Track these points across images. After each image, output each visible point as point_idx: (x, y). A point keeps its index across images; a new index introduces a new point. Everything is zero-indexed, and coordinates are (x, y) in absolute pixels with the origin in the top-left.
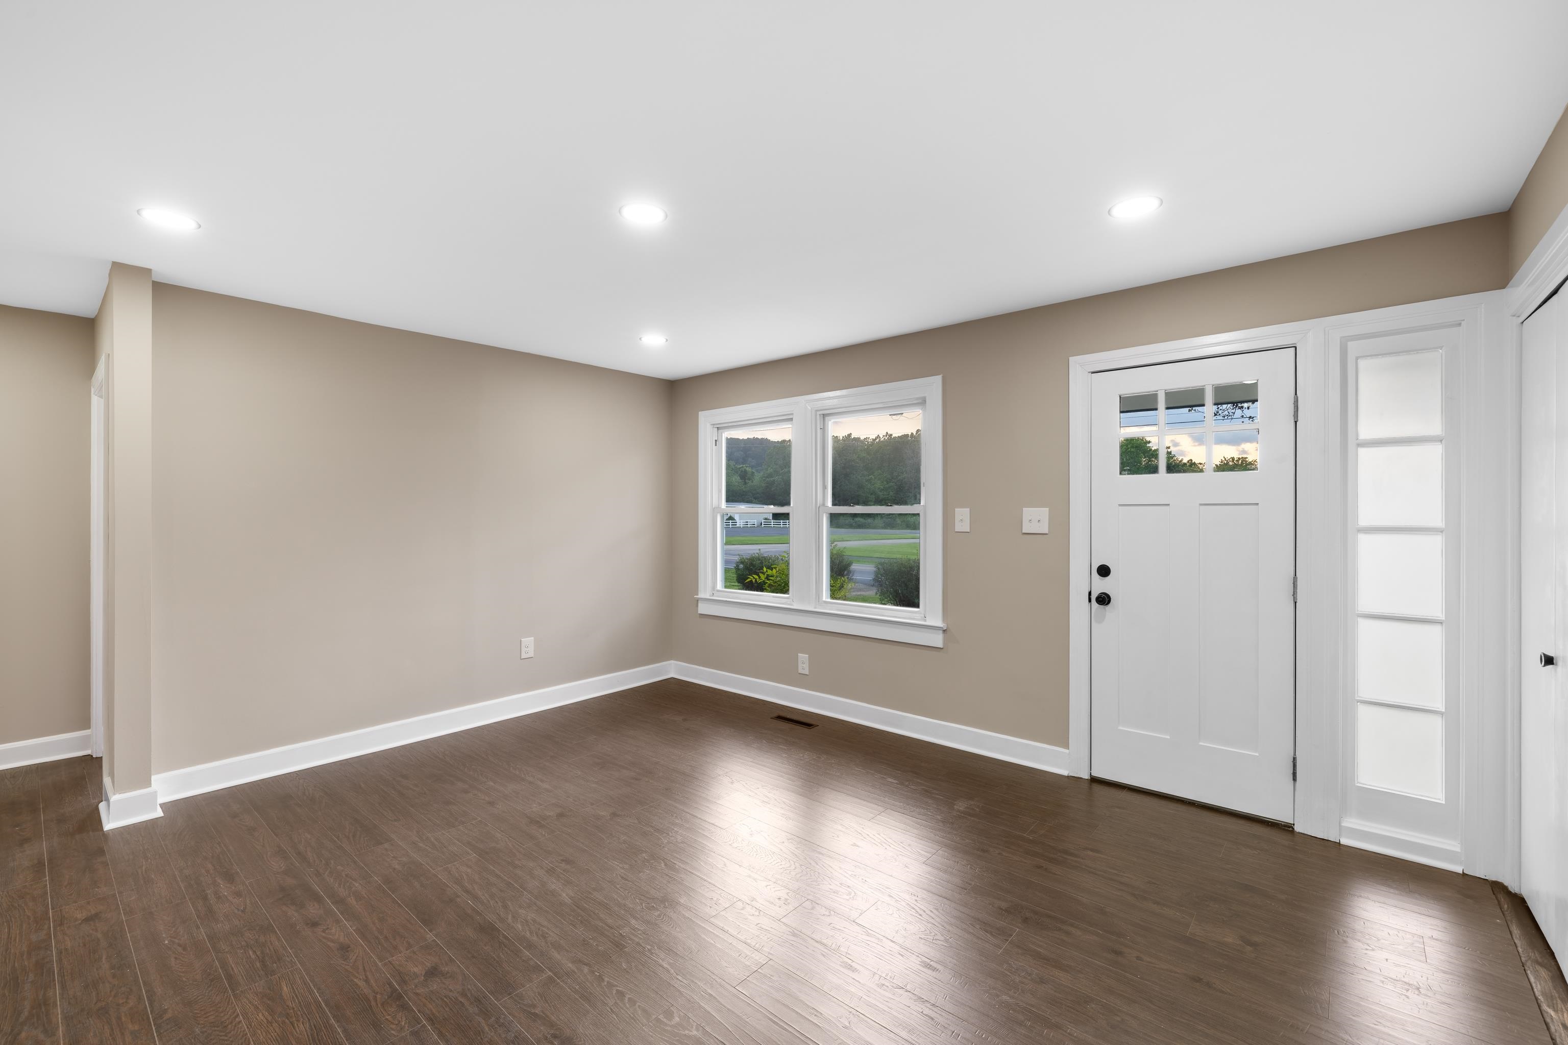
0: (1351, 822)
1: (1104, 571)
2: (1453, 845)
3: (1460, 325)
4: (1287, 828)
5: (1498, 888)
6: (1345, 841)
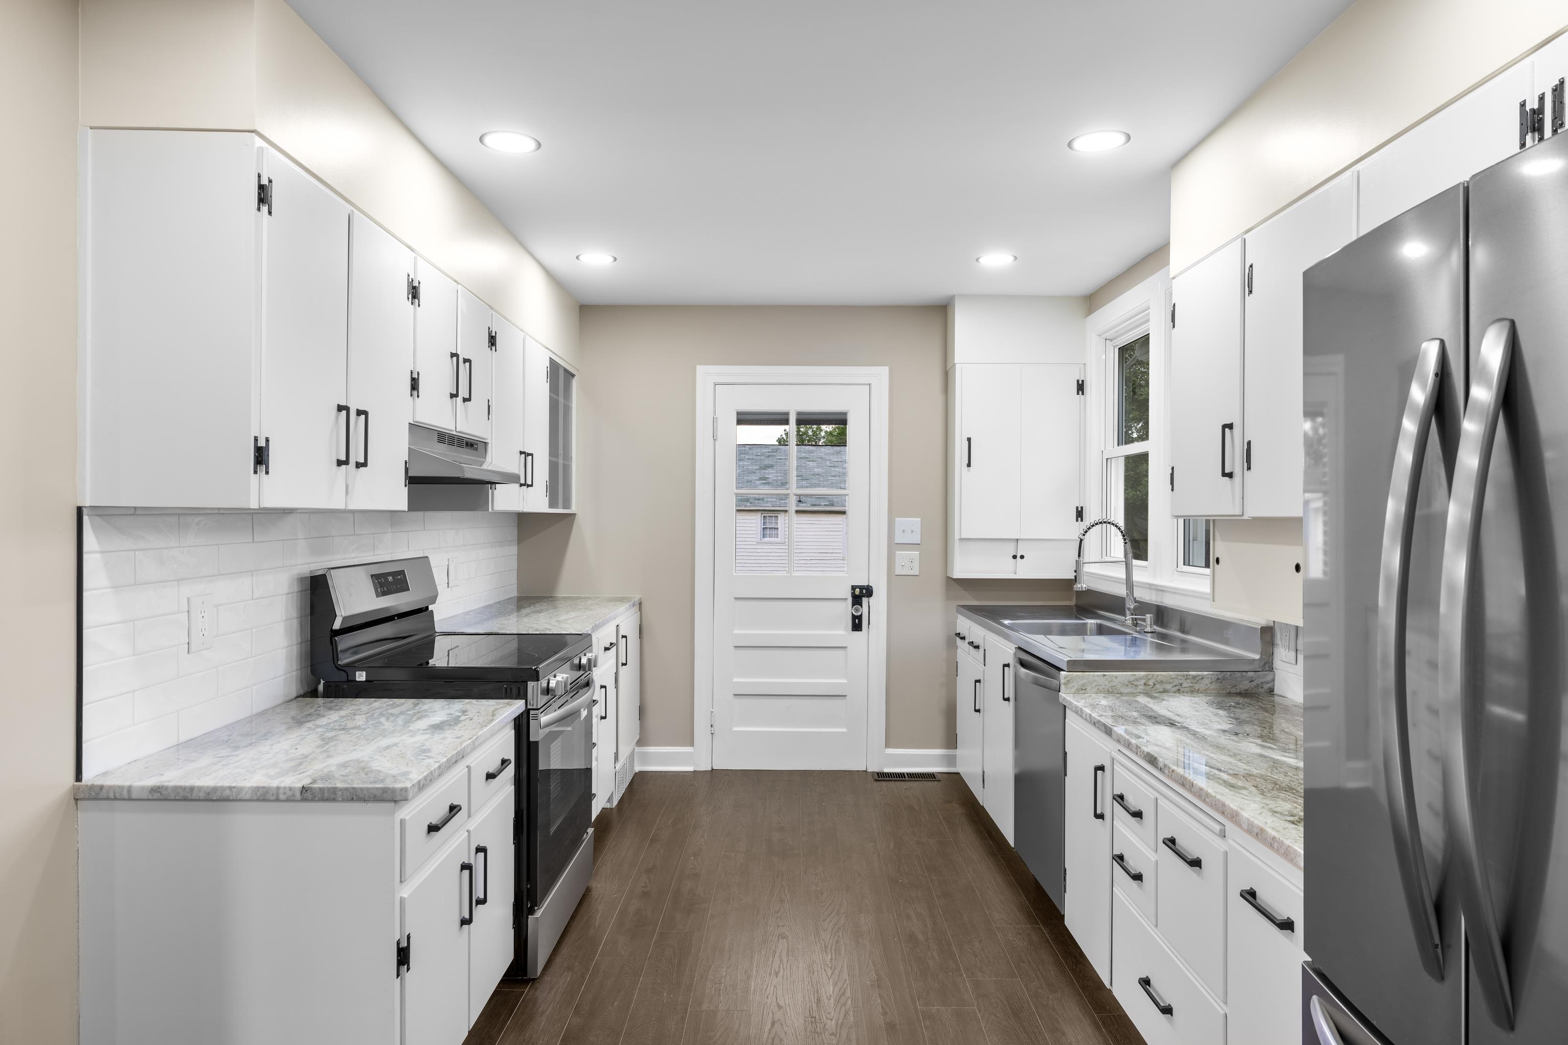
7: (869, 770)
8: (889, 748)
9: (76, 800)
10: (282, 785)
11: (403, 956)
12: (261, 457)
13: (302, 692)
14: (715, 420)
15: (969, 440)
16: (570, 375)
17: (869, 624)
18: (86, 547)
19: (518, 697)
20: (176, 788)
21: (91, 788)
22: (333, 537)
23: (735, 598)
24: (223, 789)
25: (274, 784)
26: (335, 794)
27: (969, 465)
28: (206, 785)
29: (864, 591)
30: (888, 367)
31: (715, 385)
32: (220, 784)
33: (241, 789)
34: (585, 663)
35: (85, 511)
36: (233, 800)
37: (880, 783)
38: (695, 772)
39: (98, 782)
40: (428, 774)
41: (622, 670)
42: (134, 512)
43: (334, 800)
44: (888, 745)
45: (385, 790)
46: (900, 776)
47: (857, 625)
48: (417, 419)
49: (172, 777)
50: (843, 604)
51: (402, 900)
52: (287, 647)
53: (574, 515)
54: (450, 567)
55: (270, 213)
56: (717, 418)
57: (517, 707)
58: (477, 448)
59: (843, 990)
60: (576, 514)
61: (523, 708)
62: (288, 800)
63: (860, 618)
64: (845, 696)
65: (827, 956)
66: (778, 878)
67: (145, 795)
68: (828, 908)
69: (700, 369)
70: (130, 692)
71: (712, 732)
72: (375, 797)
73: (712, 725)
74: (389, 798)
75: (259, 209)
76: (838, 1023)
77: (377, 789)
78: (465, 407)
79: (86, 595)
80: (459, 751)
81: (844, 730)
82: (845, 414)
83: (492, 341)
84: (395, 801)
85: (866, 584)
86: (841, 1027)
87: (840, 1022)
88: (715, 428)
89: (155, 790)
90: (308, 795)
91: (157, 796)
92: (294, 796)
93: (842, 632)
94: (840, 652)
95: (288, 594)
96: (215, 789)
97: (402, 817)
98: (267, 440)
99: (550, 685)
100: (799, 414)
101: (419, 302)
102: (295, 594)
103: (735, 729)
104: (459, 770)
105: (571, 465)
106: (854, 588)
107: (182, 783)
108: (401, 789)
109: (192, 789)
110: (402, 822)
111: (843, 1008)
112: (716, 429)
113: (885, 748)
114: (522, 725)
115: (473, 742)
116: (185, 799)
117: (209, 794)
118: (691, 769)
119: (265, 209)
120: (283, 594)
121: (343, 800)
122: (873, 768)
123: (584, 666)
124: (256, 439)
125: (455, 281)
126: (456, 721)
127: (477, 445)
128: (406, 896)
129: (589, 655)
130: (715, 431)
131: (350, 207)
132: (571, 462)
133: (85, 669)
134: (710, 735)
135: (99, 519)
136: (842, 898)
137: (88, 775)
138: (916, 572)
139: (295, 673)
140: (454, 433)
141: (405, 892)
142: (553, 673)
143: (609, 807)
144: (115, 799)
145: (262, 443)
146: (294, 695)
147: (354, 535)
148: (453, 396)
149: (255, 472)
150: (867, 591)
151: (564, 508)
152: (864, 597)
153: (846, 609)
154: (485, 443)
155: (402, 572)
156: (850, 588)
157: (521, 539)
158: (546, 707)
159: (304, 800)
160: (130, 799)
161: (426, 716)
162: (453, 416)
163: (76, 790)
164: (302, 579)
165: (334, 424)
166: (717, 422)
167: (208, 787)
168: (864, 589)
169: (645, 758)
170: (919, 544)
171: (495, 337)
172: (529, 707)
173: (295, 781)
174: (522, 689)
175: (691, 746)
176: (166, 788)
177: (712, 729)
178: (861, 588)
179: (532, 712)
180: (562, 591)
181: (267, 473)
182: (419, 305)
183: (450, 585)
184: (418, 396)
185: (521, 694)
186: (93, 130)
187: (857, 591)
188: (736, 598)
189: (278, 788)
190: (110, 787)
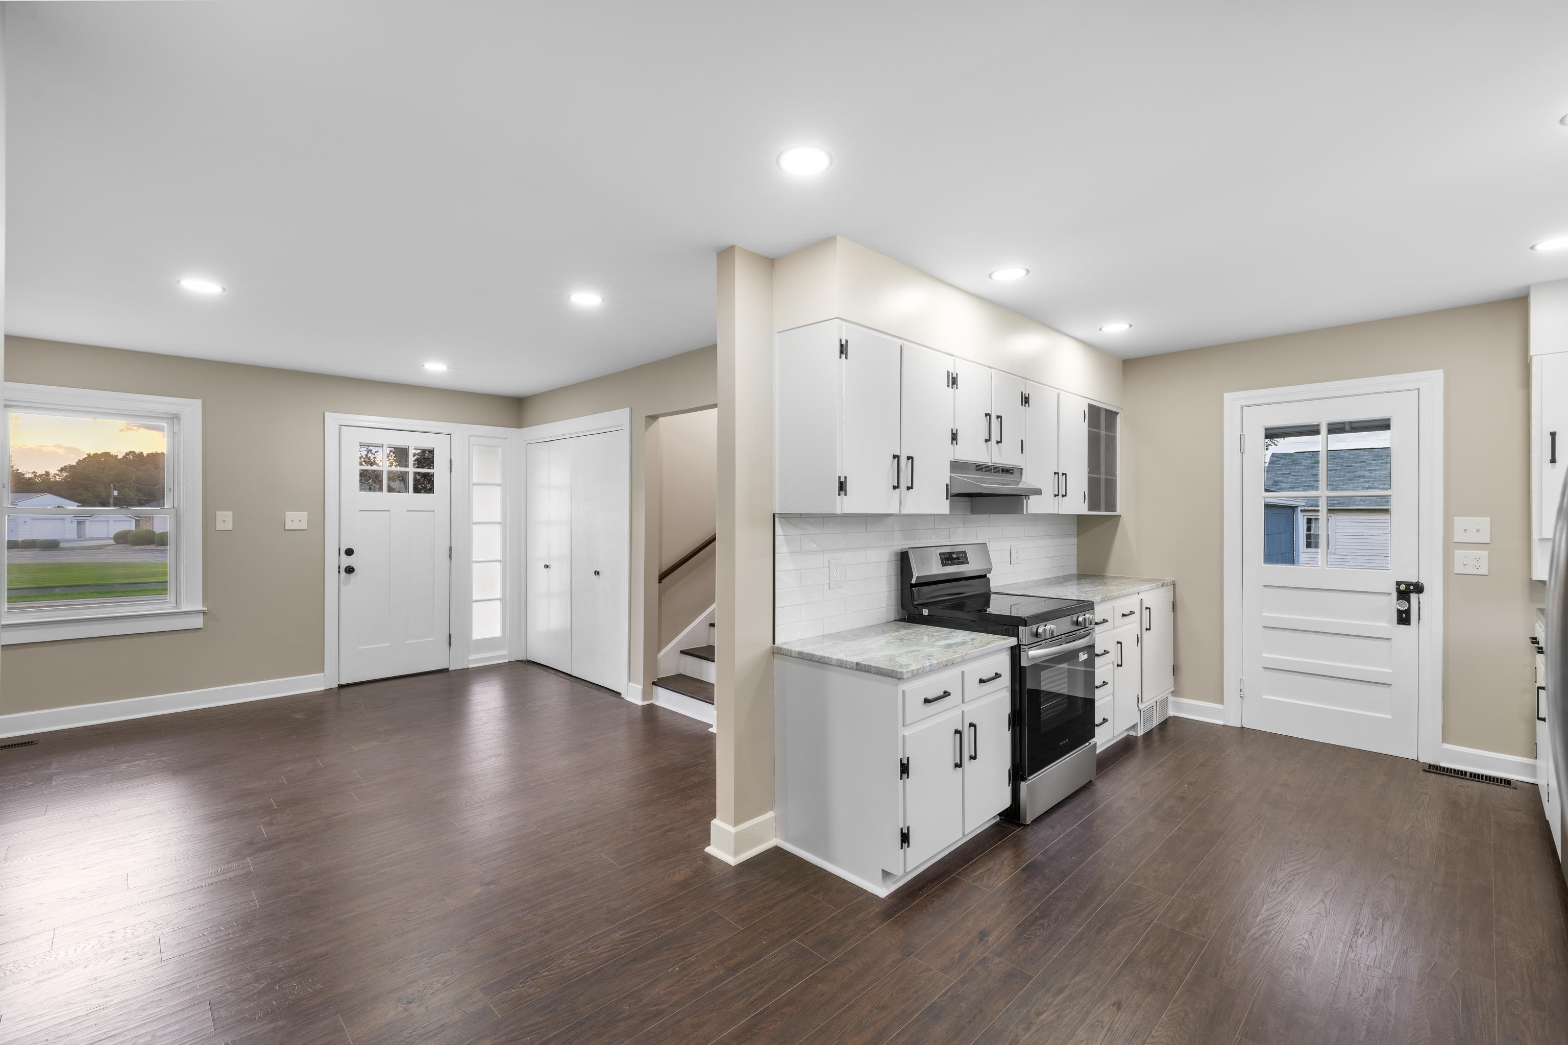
0: (472, 657)
1: (349, 552)
2: (504, 652)
3: (506, 439)
4: (445, 671)
5: (518, 661)
6: (470, 666)
7: (1421, 760)
8: (1448, 743)
9: (773, 653)
10: (849, 660)
11: (905, 769)
12: (842, 487)
13: (898, 618)
14: (1242, 437)
15: (1553, 434)
16: (1112, 415)
17: (1419, 619)
18: (777, 533)
19: (1013, 636)
20: (808, 654)
21: (778, 648)
22: (919, 530)
23: (1263, 585)
24: (825, 657)
25: (846, 659)
26: (871, 669)
27: (1553, 460)
28: (819, 654)
29: (1412, 587)
30: (1442, 370)
31: (1242, 407)
32: (824, 655)
33: (832, 659)
34: (1081, 620)
35: (776, 515)
36: (828, 664)
37: (1429, 774)
38: (1224, 726)
39: (780, 646)
40: (921, 668)
41: (1146, 634)
42: (801, 516)
43: (870, 672)
44: (1445, 740)
45: (893, 671)
46: (1461, 774)
47: (1404, 618)
48: (956, 458)
49: (808, 649)
50: (1387, 598)
51: (904, 737)
52: (888, 591)
53: (1119, 516)
54: (1012, 550)
55: (846, 358)
56: (1244, 435)
57: (1012, 641)
58: (1013, 473)
59: (1272, 916)
60: (1121, 515)
61: (1016, 643)
62: (850, 668)
63: (1408, 612)
64: (1390, 685)
65: (1272, 888)
66: (1258, 820)
67: (796, 655)
68: (1296, 855)
69: (1227, 396)
70: (798, 605)
71: (1242, 695)
72: (888, 674)
73: (1241, 690)
74: (895, 676)
75: (840, 357)
76: (1252, 936)
77: (889, 670)
78: (999, 448)
79: (776, 555)
80: (949, 660)
81: (1389, 717)
82: (1389, 420)
83: (1026, 400)
84: (898, 679)
85: (1415, 580)
86: (1253, 940)
87: (1256, 936)
88: (1242, 443)
89: (800, 653)
90: (859, 667)
91: (801, 656)
92: (853, 667)
93: (1387, 624)
94: (1385, 643)
95: (888, 561)
96: (822, 657)
97: (904, 689)
98: (845, 478)
99: (1038, 630)
100: (1329, 424)
101: (957, 386)
102: (893, 562)
103: (1264, 697)
104: (955, 672)
105: (1116, 479)
106: (1398, 584)
107: (811, 652)
108: (900, 672)
109: (813, 655)
110: (904, 692)
111: (1264, 928)
112: (1244, 444)
113: (1443, 742)
114: (1015, 653)
115: (963, 657)
116: (811, 660)
117: (819, 659)
118: (1221, 723)
119: (844, 356)
120: (885, 562)
121: (874, 673)
122: (1427, 758)
123: (1081, 623)
124: (839, 478)
125: (990, 367)
126: (964, 643)
127: (1013, 470)
128: (906, 735)
129: (1087, 616)
130: (1242, 446)
131: (900, 342)
132: (1116, 477)
133: (776, 591)
134: (1240, 699)
135: (783, 520)
136: (1317, 853)
137: (778, 642)
138: (1484, 570)
139: (893, 607)
140: (990, 464)
141: (907, 732)
142: (1045, 623)
143: (1134, 735)
144: (786, 655)
145: (843, 480)
146: (893, 619)
147: (935, 529)
148: (986, 441)
149: (839, 495)
150: (1419, 588)
151: (1106, 511)
152: (1412, 592)
153: (1393, 604)
154: (1021, 469)
155: (965, 552)
156: (1395, 584)
157: (1079, 534)
158: (1031, 646)
159: (857, 670)
160: (791, 656)
161: (950, 639)
162: (988, 452)
163: (773, 648)
164: (898, 553)
165: (888, 465)
166: (1244, 438)
167: (819, 656)
168: (1412, 585)
169: (1178, 706)
170: (1489, 544)
171: (1029, 397)
172: (1020, 643)
173: (855, 659)
174: (1016, 630)
175: (1221, 704)
176: (804, 653)
177: (1242, 693)
178: (1408, 584)
179: (1022, 647)
180: (1110, 572)
181: (846, 495)
182: (957, 388)
183: (1012, 563)
184: (957, 444)
185: (1015, 634)
186: (779, 334)
187: (1403, 587)
188: (1265, 586)
189: (847, 661)
190: (785, 649)
